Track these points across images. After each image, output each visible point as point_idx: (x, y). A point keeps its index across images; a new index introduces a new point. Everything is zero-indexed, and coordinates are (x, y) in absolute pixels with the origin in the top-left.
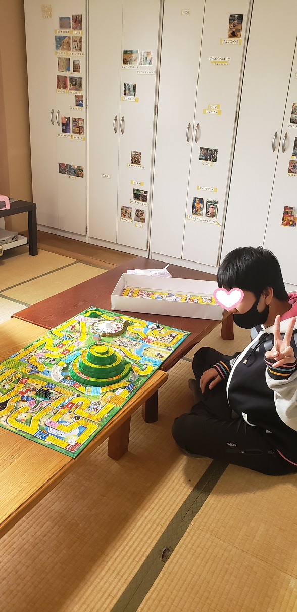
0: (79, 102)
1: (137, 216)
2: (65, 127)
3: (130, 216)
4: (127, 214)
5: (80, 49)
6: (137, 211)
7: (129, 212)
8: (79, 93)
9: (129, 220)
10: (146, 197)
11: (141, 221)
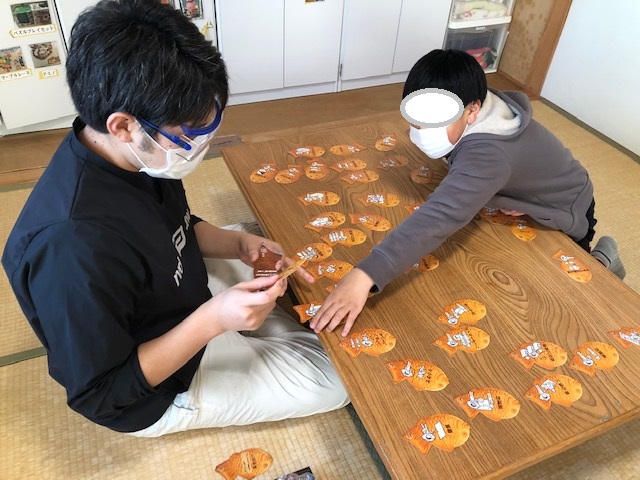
1: (37, 57)
3: (21, 63)
4: (12, 63)
6: (34, 47)
7: (14, 56)
9: (21, 72)
10: (47, 12)
11: (49, 64)
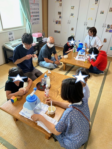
0: (60, 17)
2: (57, 23)
5: (61, 6)
8: (60, 15)
